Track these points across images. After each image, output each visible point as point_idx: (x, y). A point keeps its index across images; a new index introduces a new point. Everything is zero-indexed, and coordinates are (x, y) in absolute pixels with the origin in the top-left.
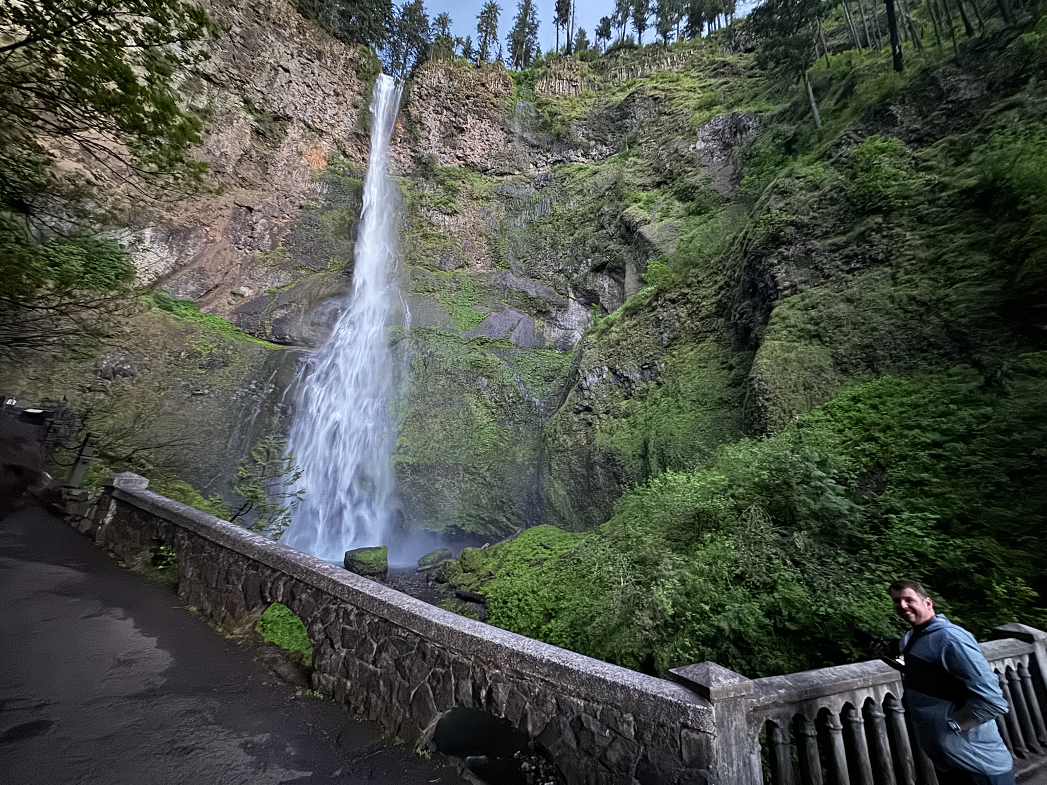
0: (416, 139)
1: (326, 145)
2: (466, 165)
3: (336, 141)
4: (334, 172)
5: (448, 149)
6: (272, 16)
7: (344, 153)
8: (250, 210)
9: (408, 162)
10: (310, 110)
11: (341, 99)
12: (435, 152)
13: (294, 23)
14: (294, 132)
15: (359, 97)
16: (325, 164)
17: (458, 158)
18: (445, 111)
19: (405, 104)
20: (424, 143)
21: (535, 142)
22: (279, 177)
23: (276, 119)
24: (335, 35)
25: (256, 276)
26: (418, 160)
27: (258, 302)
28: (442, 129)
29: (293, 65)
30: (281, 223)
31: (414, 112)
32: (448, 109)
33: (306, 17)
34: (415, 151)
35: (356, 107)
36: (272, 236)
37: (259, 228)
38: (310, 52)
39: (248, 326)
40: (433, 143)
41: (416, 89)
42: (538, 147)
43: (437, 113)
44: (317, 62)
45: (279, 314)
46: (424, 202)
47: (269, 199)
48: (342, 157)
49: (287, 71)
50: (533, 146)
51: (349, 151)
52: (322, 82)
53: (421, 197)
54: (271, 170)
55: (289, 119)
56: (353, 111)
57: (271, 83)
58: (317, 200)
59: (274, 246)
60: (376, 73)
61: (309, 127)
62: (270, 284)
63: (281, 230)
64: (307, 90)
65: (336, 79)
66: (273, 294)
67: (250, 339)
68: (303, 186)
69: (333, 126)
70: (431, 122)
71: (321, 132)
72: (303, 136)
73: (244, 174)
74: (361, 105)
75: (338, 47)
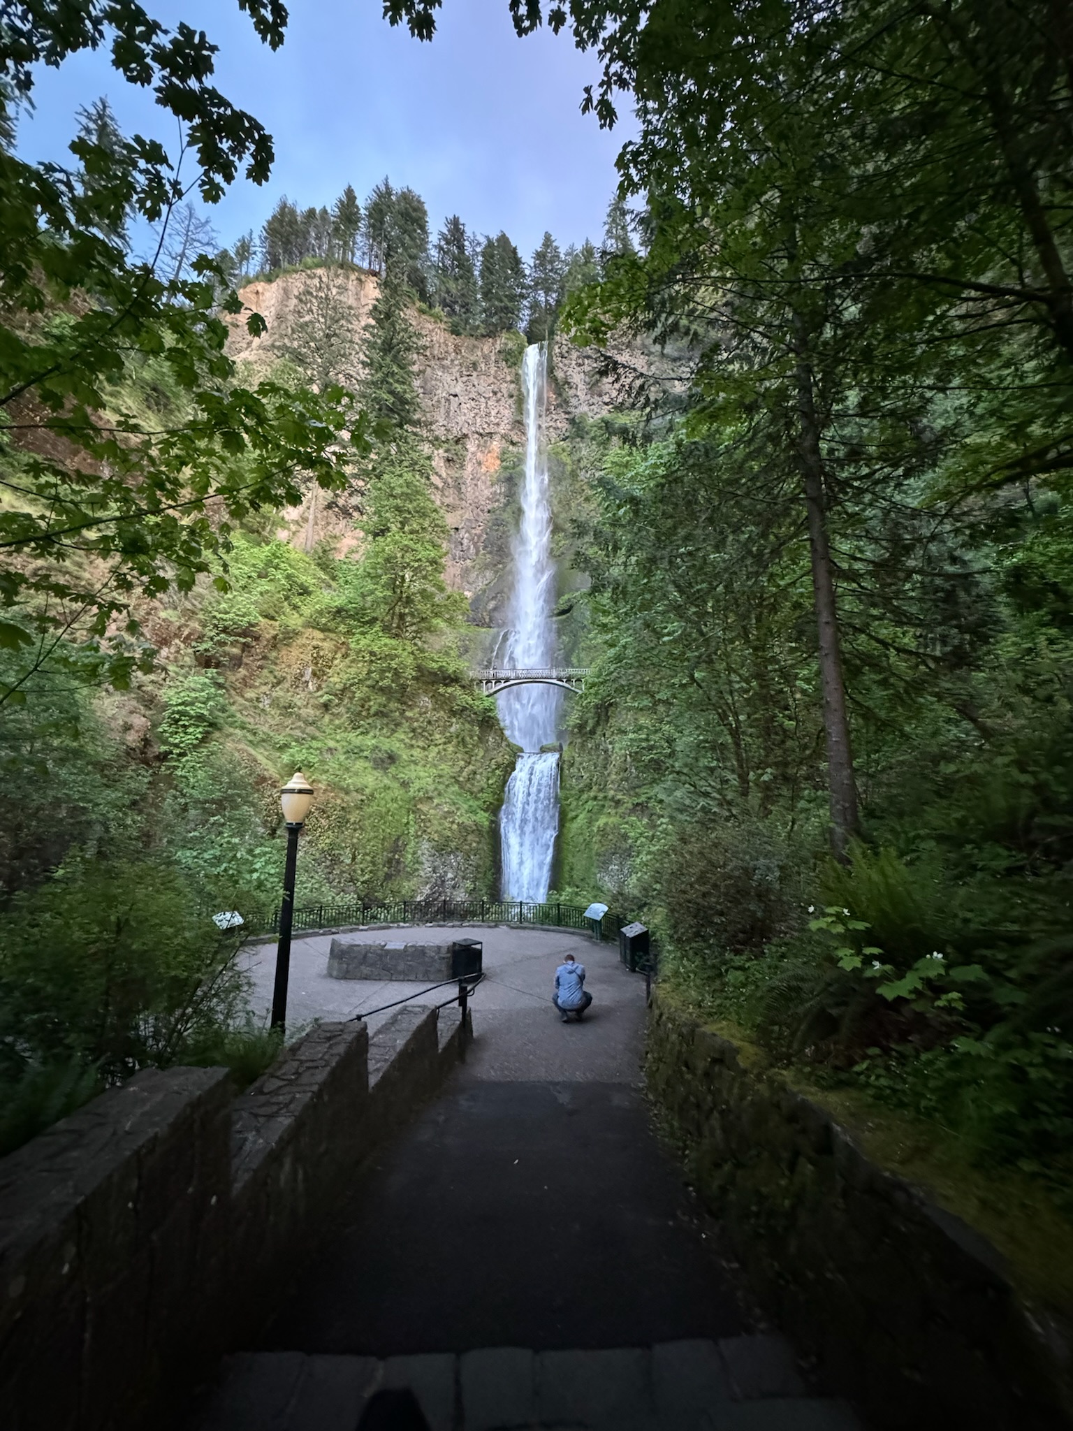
0: (566, 402)
1: (496, 445)
2: (616, 408)
3: (503, 437)
4: (506, 468)
5: (596, 399)
6: (436, 352)
7: (513, 443)
8: (457, 529)
9: (564, 425)
10: (479, 420)
11: (499, 395)
12: (585, 408)
13: (451, 348)
14: (471, 446)
15: (513, 386)
16: (498, 462)
17: (607, 404)
18: (586, 361)
19: (551, 370)
20: (574, 401)
21: (676, 354)
22: (469, 491)
23: (457, 442)
24: (483, 336)
25: (471, 580)
26: (572, 421)
27: (476, 600)
28: (587, 380)
29: (458, 389)
30: (478, 531)
31: (560, 374)
32: (588, 357)
33: (458, 334)
34: (568, 413)
35: (511, 396)
36: (475, 544)
37: (465, 542)
38: (468, 367)
39: (474, 620)
40: (582, 397)
41: (557, 351)
42: (679, 359)
43: (580, 365)
44: (475, 374)
45: (492, 605)
46: (582, 465)
47: (466, 516)
48: (511, 448)
49: (456, 396)
50: (674, 360)
51: (515, 439)
52: (481, 389)
53: (579, 461)
54: (463, 487)
55: (466, 436)
56: (511, 401)
57: (448, 412)
58: (498, 501)
59: (477, 554)
60: (521, 351)
61: (481, 435)
62: (481, 584)
63: (479, 536)
64: (473, 403)
65: (492, 379)
66: (484, 591)
67: (477, 629)
68: (487, 493)
69: (498, 424)
70: (577, 378)
71: (490, 434)
72: (479, 446)
73: (447, 501)
74: (516, 393)
75: (487, 346)
